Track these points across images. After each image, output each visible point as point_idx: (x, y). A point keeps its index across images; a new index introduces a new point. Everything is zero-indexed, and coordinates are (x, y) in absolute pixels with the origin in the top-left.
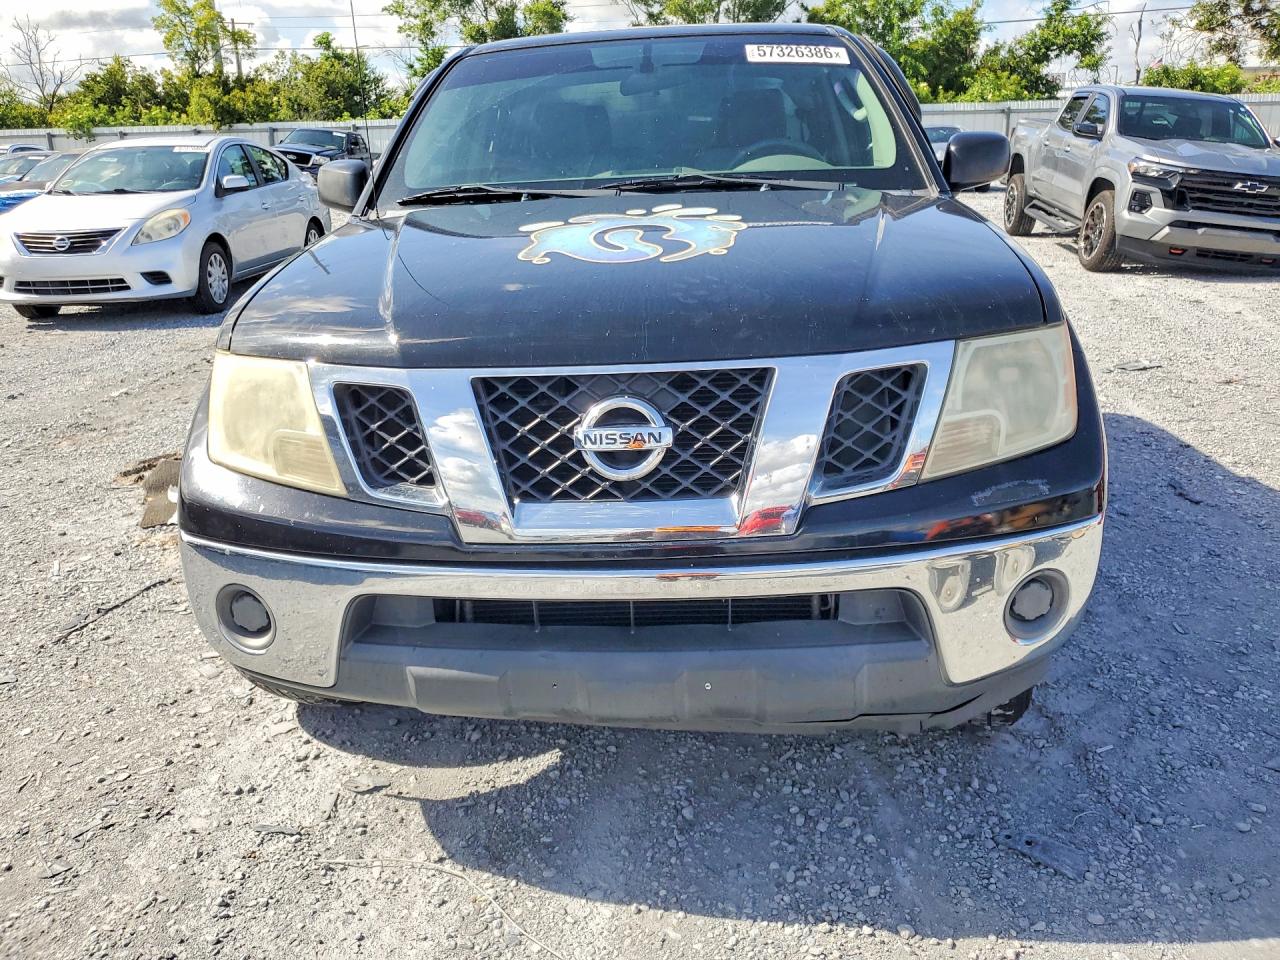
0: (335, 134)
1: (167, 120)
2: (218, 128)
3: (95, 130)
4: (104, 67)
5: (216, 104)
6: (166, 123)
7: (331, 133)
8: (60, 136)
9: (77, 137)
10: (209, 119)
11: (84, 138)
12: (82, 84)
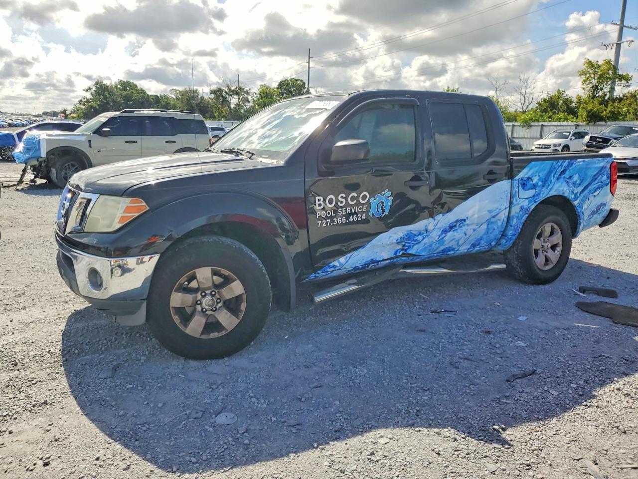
0: (634, 128)
1: (566, 119)
2: (587, 124)
3: (533, 124)
4: (549, 95)
5: (589, 112)
6: (564, 121)
7: (632, 128)
8: (517, 126)
9: (524, 126)
10: (585, 120)
11: (526, 127)
12: (538, 103)
